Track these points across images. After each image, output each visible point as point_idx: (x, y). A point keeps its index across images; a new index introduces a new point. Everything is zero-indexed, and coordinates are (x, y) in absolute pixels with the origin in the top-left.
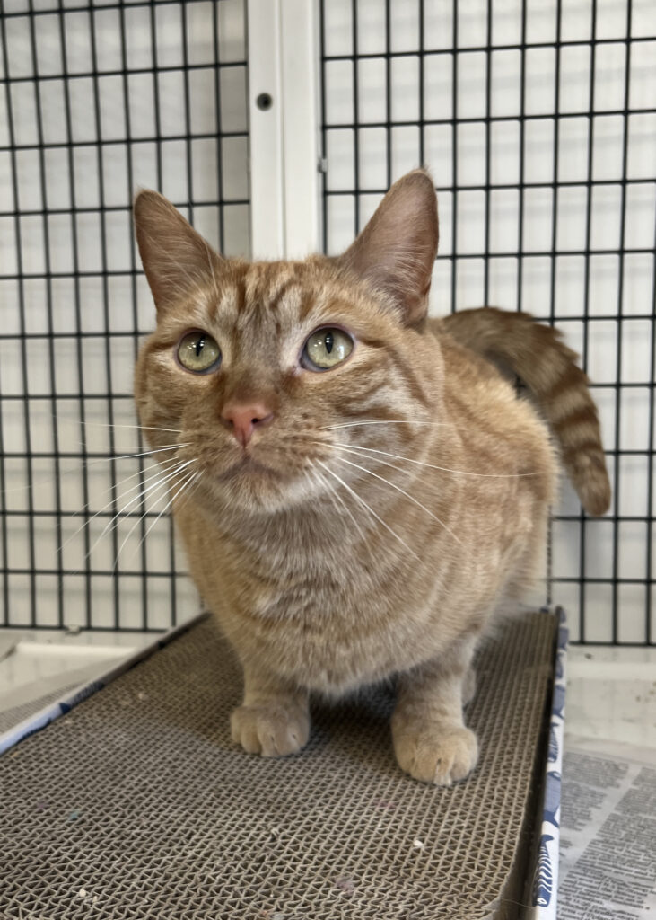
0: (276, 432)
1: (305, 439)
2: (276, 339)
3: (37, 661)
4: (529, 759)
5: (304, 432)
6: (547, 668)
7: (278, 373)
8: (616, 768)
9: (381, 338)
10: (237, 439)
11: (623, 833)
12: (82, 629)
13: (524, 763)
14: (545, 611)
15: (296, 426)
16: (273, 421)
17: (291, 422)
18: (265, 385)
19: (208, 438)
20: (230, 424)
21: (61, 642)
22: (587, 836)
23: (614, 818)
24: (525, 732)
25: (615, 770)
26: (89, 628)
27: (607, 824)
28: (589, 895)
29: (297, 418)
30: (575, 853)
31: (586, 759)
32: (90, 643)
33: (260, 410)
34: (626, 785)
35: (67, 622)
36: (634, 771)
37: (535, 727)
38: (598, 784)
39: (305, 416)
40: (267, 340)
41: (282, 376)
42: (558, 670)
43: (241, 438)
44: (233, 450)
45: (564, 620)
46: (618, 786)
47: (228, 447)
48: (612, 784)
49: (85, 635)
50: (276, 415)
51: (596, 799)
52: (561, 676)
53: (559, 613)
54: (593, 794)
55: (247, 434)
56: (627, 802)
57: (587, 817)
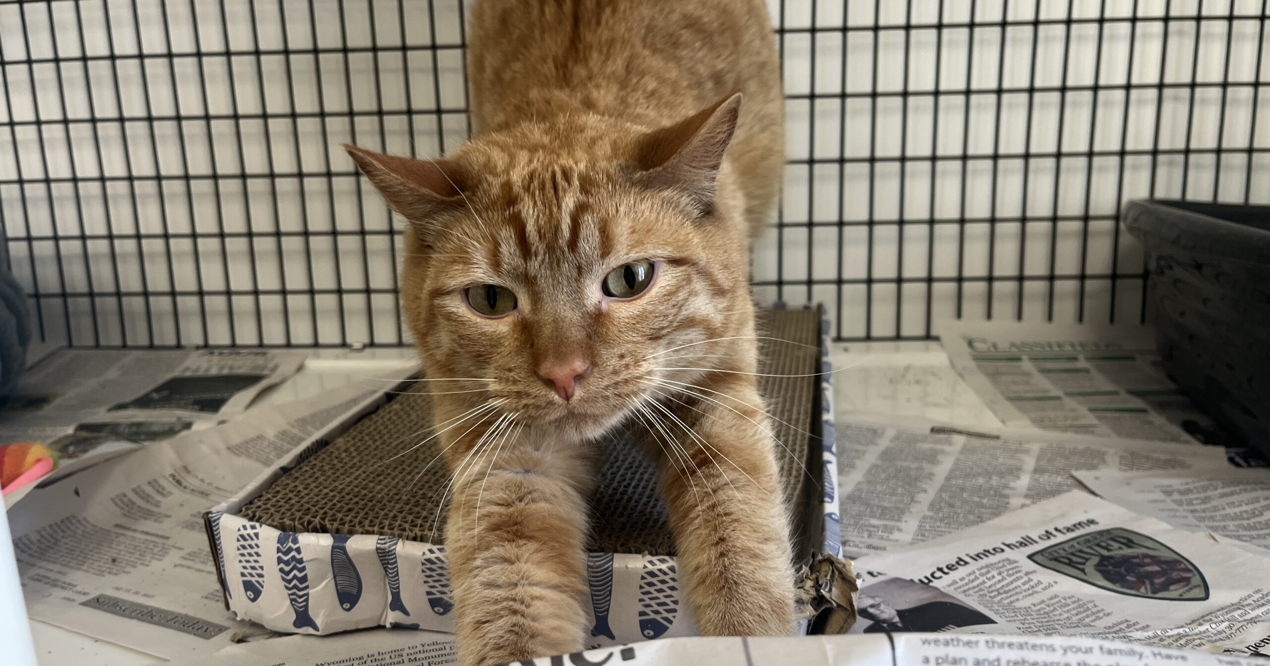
0: (597, 383)
1: (626, 381)
2: (577, 281)
3: (321, 376)
4: (806, 413)
5: (623, 376)
6: (812, 349)
7: (586, 315)
8: (875, 432)
9: (685, 254)
10: (560, 395)
11: (883, 476)
12: (365, 346)
13: (802, 417)
14: (807, 308)
15: (615, 372)
16: (592, 372)
17: (611, 368)
18: (577, 334)
19: (528, 395)
20: (550, 383)
21: (345, 357)
22: (856, 477)
23: (875, 466)
24: (801, 396)
25: (874, 433)
26: (372, 344)
27: (869, 471)
28: (860, 516)
29: (614, 362)
30: (849, 488)
31: (849, 427)
32: (373, 357)
33: (579, 365)
34: (884, 443)
35: (349, 340)
36: (890, 433)
37: (808, 391)
38: (859, 443)
39: (622, 356)
40: (569, 282)
41: (591, 317)
42: (823, 349)
43: (563, 394)
44: (556, 406)
45: (826, 312)
46: (877, 444)
47: (551, 403)
48: (872, 442)
49: (368, 351)
50: (594, 364)
51: (860, 454)
52: (827, 354)
53: (820, 308)
54: (857, 451)
55: (570, 391)
56: (886, 455)
57: (853, 466)
